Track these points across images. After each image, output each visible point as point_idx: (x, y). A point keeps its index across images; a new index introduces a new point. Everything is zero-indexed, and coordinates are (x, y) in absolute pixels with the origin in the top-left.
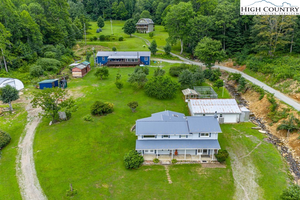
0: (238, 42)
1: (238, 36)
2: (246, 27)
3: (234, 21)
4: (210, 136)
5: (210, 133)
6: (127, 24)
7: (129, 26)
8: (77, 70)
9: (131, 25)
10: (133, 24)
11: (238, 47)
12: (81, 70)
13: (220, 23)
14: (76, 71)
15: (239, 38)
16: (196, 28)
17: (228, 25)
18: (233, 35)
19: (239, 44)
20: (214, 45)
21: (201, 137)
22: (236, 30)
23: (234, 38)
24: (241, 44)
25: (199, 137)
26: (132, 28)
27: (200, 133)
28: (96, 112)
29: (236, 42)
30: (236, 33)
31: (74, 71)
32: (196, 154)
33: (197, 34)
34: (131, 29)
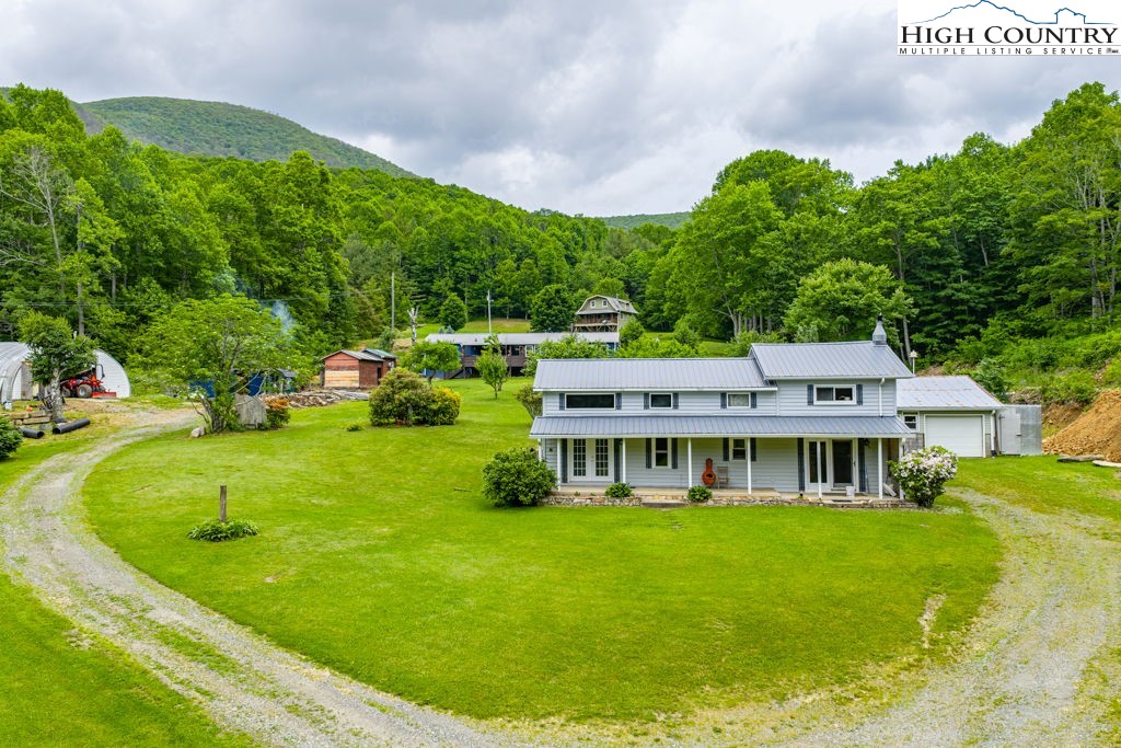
0: (963, 302)
1: (957, 280)
2: (985, 254)
3: (937, 222)
4: (860, 402)
5: (860, 388)
6: (543, 301)
7: (550, 307)
8: (342, 363)
9: (556, 304)
10: (564, 301)
11: (964, 323)
12: (356, 363)
13: (878, 231)
14: (338, 368)
15: (964, 290)
16: (787, 255)
17: (912, 237)
18: (939, 279)
19: (963, 312)
21: (816, 402)
22: (949, 260)
23: (944, 287)
24: (972, 311)
25: (810, 402)
26: (560, 312)
29: (949, 300)
30: (946, 269)
31: (330, 368)
32: (802, 487)
33: (792, 272)
34: (556, 316)
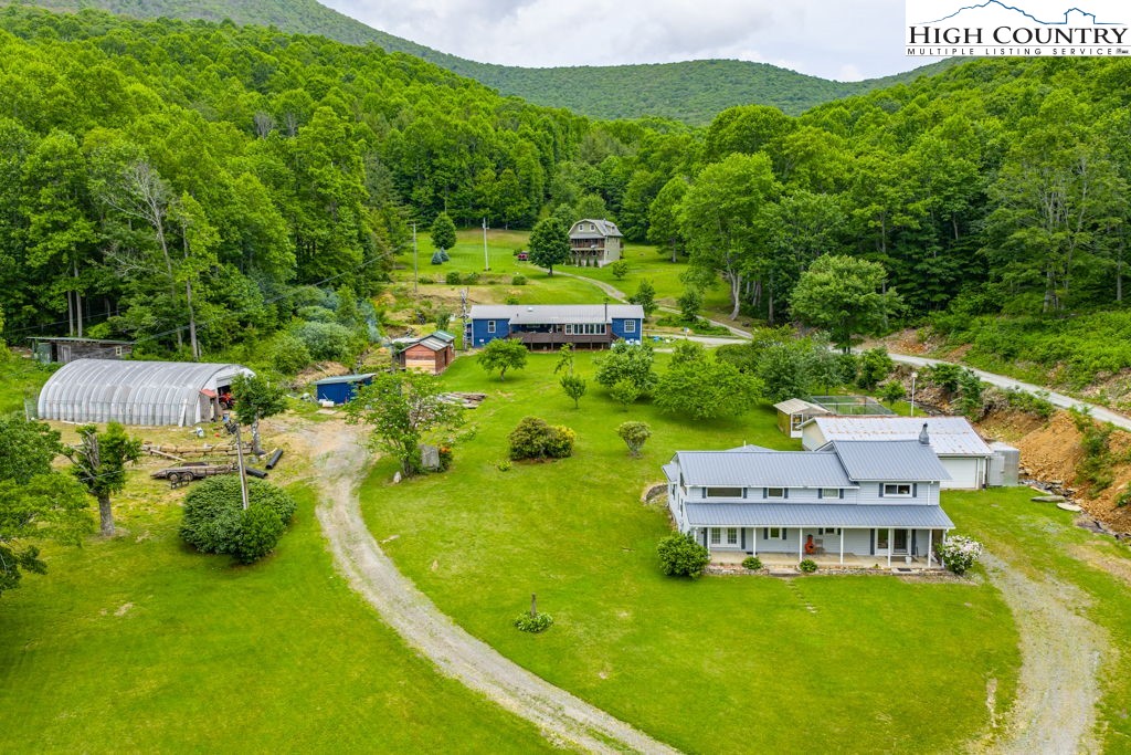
0: (934, 275)
1: (931, 256)
2: (956, 227)
3: (919, 206)
4: (915, 495)
5: (915, 485)
6: (541, 235)
7: (548, 241)
8: (420, 354)
9: (554, 238)
10: (561, 235)
11: (934, 293)
12: (433, 354)
13: (869, 214)
14: (417, 358)
15: (937, 263)
16: (788, 230)
17: (898, 219)
18: (917, 253)
19: (934, 284)
20: (861, 276)
21: (885, 495)
22: (926, 238)
23: (919, 261)
24: (942, 283)
25: (881, 495)
26: (558, 246)
27: (881, 485)
28: (528, 449)
29: (924, 273)
30: (923, 245)
31: (410, 358)
32: (872, 553)
33: (792, 248)
34: (554, 250)
